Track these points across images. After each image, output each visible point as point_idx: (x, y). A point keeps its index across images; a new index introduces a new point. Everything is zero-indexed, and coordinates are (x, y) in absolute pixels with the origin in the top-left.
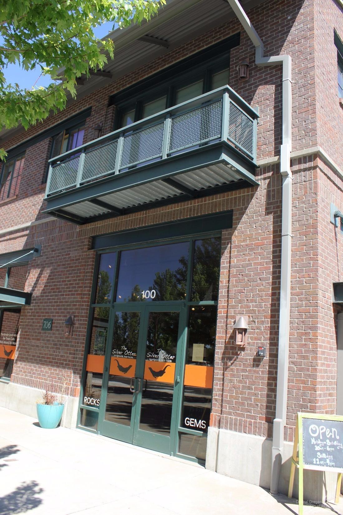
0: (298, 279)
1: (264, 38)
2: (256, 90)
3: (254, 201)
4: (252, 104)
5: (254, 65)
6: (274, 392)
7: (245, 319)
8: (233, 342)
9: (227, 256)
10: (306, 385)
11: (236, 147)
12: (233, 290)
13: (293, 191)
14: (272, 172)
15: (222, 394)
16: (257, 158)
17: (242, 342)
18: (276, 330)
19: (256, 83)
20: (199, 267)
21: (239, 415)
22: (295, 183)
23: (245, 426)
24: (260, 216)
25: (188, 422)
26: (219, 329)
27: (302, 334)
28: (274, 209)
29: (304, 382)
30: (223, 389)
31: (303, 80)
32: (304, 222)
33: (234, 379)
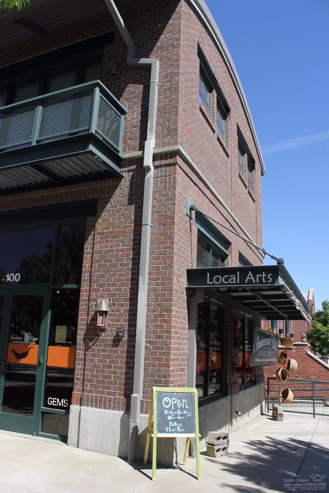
0: (155, 265)
1: (136, 40)
2: (126, 87)
3: (117, 191)
4: (121, 100)
5: (125, 64)
6: (132, 370)
7: (106, 302)
8: (94, 324)
9: (90, 242)
10: (161, 362)
11: (104, 139)
12: (95, 274)
13: (154, 184)
14: (136, 166)
15: (84, 373)
16: (123, 151)
17: (102, 323)
18: (135, 312)
19: (126, 81)
20: (65, 251)
21: (99, 392)
22: (156, 177)
23: (105, 403)
24: (123, 205)
25: (50, 401)
26: (81, 311)
27: (158, 316)
28: (136, 200)
29: (158, 359)
30: (84, 368)
31: (169, 84)
32: (163, 213)
33: (95, 359)
